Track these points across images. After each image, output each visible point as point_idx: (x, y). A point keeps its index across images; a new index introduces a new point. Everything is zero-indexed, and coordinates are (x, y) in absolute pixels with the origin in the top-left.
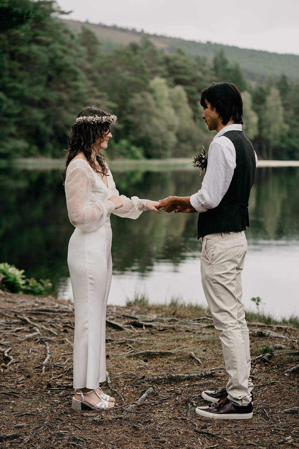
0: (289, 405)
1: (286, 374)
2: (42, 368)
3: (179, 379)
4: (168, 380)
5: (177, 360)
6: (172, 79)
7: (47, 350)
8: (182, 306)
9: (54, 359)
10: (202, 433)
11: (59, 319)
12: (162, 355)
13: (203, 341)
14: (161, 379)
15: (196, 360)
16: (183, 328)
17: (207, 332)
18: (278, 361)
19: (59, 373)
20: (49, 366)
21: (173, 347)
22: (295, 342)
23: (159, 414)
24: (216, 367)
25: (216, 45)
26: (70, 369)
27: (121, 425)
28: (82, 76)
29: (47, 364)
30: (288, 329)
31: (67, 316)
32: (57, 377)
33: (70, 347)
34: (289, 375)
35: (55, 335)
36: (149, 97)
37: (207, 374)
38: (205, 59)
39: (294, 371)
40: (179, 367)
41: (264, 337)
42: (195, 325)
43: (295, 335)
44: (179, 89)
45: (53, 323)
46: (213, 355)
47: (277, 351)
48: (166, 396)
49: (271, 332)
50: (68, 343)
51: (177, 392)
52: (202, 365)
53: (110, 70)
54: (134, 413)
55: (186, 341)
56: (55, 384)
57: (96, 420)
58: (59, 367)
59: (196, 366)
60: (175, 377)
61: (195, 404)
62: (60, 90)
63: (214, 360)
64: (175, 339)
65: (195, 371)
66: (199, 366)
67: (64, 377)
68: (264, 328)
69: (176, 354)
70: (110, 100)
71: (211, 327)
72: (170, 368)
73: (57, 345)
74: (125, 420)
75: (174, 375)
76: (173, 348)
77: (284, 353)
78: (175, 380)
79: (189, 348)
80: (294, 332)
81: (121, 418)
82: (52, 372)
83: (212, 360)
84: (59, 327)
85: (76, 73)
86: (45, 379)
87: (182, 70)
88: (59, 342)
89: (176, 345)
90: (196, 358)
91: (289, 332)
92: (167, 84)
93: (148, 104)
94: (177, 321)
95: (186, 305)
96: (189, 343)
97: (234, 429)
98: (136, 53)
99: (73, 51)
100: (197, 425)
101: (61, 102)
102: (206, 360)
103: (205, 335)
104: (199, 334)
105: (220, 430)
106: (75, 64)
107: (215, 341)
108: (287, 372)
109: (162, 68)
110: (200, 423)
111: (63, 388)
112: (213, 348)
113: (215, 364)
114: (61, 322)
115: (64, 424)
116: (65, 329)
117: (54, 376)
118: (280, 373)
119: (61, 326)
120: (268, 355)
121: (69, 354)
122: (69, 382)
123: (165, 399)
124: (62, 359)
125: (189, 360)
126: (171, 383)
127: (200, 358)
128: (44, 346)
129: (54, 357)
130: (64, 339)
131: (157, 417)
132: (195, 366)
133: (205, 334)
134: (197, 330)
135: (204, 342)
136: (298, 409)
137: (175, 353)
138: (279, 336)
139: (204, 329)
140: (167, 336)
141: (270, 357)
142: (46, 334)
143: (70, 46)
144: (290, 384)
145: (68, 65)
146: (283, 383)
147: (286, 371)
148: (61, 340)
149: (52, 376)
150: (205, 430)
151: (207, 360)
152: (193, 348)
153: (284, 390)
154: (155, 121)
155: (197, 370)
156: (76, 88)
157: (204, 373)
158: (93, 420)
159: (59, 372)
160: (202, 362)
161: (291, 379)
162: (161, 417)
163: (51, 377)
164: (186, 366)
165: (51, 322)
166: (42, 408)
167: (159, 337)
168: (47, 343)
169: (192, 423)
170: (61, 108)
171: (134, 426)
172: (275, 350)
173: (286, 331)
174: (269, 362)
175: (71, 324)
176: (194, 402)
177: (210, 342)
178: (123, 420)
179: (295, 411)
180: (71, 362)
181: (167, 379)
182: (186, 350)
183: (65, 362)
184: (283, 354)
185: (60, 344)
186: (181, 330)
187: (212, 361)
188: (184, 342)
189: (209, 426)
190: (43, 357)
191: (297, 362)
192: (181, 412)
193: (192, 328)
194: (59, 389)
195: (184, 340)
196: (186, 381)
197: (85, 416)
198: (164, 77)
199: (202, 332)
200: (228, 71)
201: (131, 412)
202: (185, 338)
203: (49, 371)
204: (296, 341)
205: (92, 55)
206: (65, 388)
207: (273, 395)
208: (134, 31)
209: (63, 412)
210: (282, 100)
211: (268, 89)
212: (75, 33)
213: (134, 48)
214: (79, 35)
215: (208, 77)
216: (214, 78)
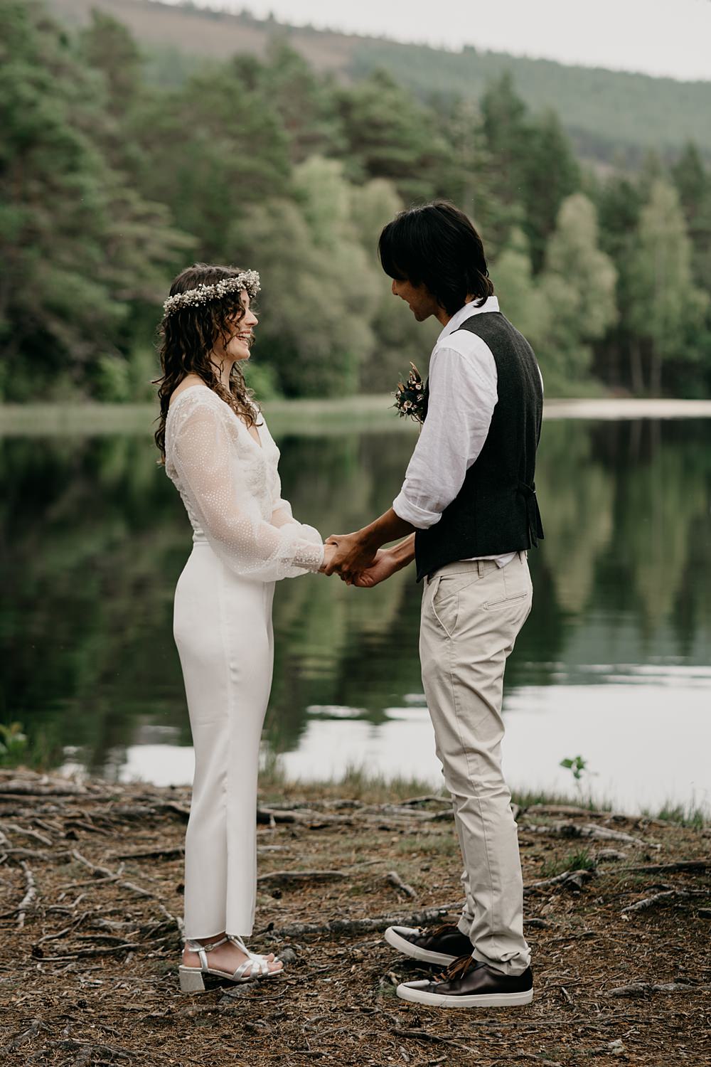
0: (624, 981)
1: (624, 917)
2: (17, 918)
3: (358, 930)
4: (331, 931)
5: (357, 891)
6: (359, 160)
7: (26, 879)
8: (375, 783)
9: (47, 898)
10: (411, 1036)
11: (53, 808)
12: (318, 881)
13: (422, 850)
14: (314, 931)
15: (402, 889)
16: (372, 823)
17: (434, 830)
18: (605, 886)
19: (60, 928)
20: (36, 911)
21: (345, 864)
22: (656, 848)
23: (307, 1000)
24: (452, 904)
25: (492, 57)
26: (87, 916)
27: (217, 1025)
28: (94, 156)
29: (28, 908)
30: (642, 821)
31: (74, 803)
32: (55, 936)
33: (85, 870)
34: (631, 918)
35: (44, 845)
36: (292, 215)
37: (429, 918)
38: (458, 100)
39: (644, 909)
40: (359, 907)
41: (579, 840)
42: (404, 815)
44: (381, 189)
45: (40, 818)
46: (446, 879)
47: (605, 865)
48: (325, 966)
49: (598, 827)
50: (79, 862)
51: (354, 955)
52: (417, 900)
53: (176, 138)
54: (247, 1000)
55: (379, 851)
56: (52, 950)
57: (157, 1016)
58: (58, 913)
59: (402, 902)
60: (348, 924)
61: (394, 980)
62: (26, 199)
63: (446, 889)
64: (352, 845)
65: (400, 913)
66: (408, 902)
67: (74, 935)
68: (580, 819)
69: (354, 878)
70: (177, 225)
71: (446, 820)
72: (336, 909)
73: (51, 867)
74: (227, 1014)
75: (346, 921)
76: (344, 867)
77: (621, 869)
78: (349, 931)
79: (387, 865)
80: (658, 829)
81: (215, 1012)
82: (42, 926)
83: (441, 889)
84: (54, 827)
86: (26, 941)
87: (388, 134)
88: (56, 862)
89: (353, 860)
90: (403, 886)
91: (644, 829)
92: (344, 176)
93: (289, 236)
94: (358, 807)
95: (388, 781)
96: (387, 854)
97: (487, 1028)
98: (251, 86)
99: (67, 85)
100: (397, 1021)
101: (30, 236)
102: (428, 889)
103: (429, 837)
104: (413, 836)
105: (454, 1031)
107: (454, 849)
108: (626, 912)
109: (330, 129)
110: (406, 1017)
111: (71, 957)
112: (447, 864)
113: (450, 898)
114: (61, 816)
115: (79, 1027)
116: (70, 830)
117: (47, 933)
118: (609, 914)
119: (60, 826)
120: (581, 873)
121: (82, 886)
122: (85, 945)
123: (323, 972)
124: (66, 898)
125: (385, 891)
126: (337, 940)
127: (413, 885)
128: (19, 871)
129: (44, 892)
130: (69, 853)
131: (303, 1007)
132: (400, 902)
133: (428, 835)
134: (409, 826)
135: (424, 851)
136: (644, 988)
137: (349, 876)
138: (618, 836)
139: (427, 824)
140: (332, 841)
141: (585, 879)
142: (22, 842)
143: (57, 69)
144: (633, 937)
145: (50, 126)
146: (615, 935)
147: (624, 910)
148: (62, 857)
149: (44, 933)
150: (418, 1029)
151: (431, 889)
152: (394, 863)
153: (616, 950)
154: (310, 285)
155: (405, 911)
156: (76, 193)
157: (422, 915)
158: (148, 1017)
159: (60, 923)
160: (418, 894)
161: (636, 927)
162: (311, 1008)
163: (40, 935)
164: (376, 903)
165: (32, 817)
166: (24, 998)
167: (310, 843)
168: (26, 863)
169: (388, 1017)
170: (31, 254)
171: (247, 1026)
172: (601, 862)
173: (636, 827)
174: (583, 889)
175: (83, 820)
176: (393, 974)
177: (441, 852)
178: (220, 1016)
179: (638, 992)
180: (88, 903)
181: (328, 930)
182: (379, 869)
183: (73, 903)
184: (620, 872)
185: (59, 864)
186: (366, 826)
187: (442, 891)
188: (376, 852)
189: (427, 1022)
190: (17, 894)
191: (652, 890)
192: (360, 996)
193: (395, 822)
194: (63, 960)
195: (375, 849)
196: (377, 934)
197: (128, 1010)
198: (334, 154)
199: (421, 829)
200: (527, 134)
201: (239, 999)
202: (376, 844)
203: (36, 924)
204: (659, 846)
205: (121, 94)
206: (76, 957)
207: (586, 960)
208: (245, 19)
209: (75, 1003)
210: (688, 219)
211: (646, 186)
212: (71, 29)
213: (246, 70)
214: (84, 34)
215: (467, 155)
216: (485, 157)
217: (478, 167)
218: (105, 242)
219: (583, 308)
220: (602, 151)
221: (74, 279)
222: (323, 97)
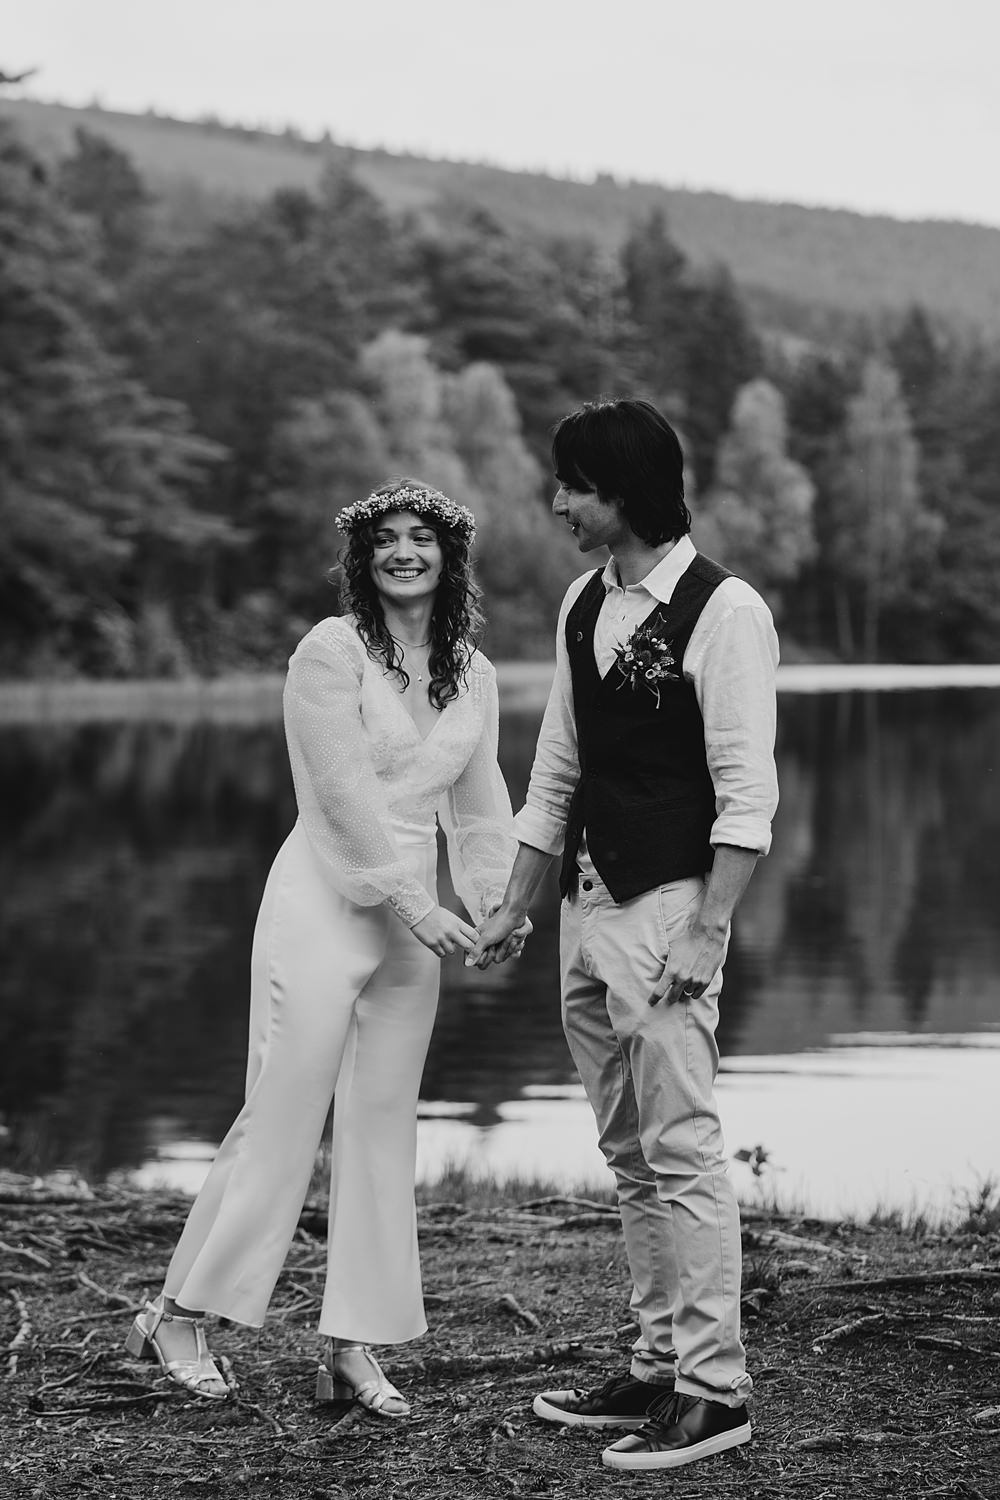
0: (816, 1431)
1: (817, 1349)
2: (7, 1361)
3: (461, 1370)
4: (427, 1373)
5: (460, 1321)
6: (453, 335)
7: (18, 1312)
8: (483, 1186)
9: (46, 1336)
11: (51, 1219)
13: (547, 1266)
14: (404, 1371)
15: (520, 1316)
16: (479, 1233)
17: (562, 1242)
18: (792, 1309)
19: (65, 1373)
20: (32, 1353)
21: (444, 1286)
22: (860, 1261)
23: (396, 1460)
24: (586, 1335)
25: (636, 188)
26: (101, 1357)
27: (278, 1493)
28: (84, 335)
29: (22, 1348)
30: (843, 1225)
31: (78, 1213)
32: (59, 1384)
33: (97, 1299)
34: (825, 1350)
35: (40, 1268)
36: (360, 413)
37: (557, 1352)
38: (589, 251)
39: (843, 1338)
40: (463, 1340)
41: (757, 1252)
42: (523, 1222)
43: (866, 1244)
44: (483, 376)
45: (33, 1232)
46: (580, 1303)
47: (791, 1282)
48: (419, 1416)
49: (783, 1234)
50: (87, 1289)
51: (457, 1403)
52: (540, 1331)
53: (197, 308)
54: (316, 1460)
55: (490, 1269)
56: (56, 1402)
57: (197, 1482)
58: (62, 1354)
59: (520, 1334)
60: (449, 1362)
61: (511, 1432)
63: (579, 1316)
64: (454, 1262)
65: (517, 1347)
66: (529, 1334)
67: (84, 1382)
68: (758, 1224)
69: (456, 1304)
70: (197, 431)
71: (579, 1228)
72: (433, 1343)
73: (51, 1296)
74: (290, 1478)
75: (446, 1359)
76: (442, 1289)
77: (812, 1287)
78: (451, 1371)
79: (500, 1286)
80: (864, 1236)
81: (274, 1476)
82: (41, 1371)
83: (573, 1315)
84: (53, 1244)
85: (55, 326)
86: (21, 1391)
87: (493, 299)
88: (57, 1289)
89: (454, 1281)
90: (521, 1312)
91: (844, 1237)
92: (431, 356)
94: (461, 1213)
95: (501, 1184)
96: (500, 1273)
98: (300, 234)
99: (43, 236)
100: (515, 1483)
102: (555, 1316)
103: (556, 1250)
104: (534, 1248)
105: (590, 1495)
106: (51, 289)
107: (590, 1265)
108: (819, 1343)
109: (409, 293)
110: (527, 1479)
111: (81, 1411)
112: (581, 1284)
113: (584, 1328)
114: (61, 1229)
116: (75, 1248)
117: (48, 1381)
118: (797, 1345)
119: (61, 1243)
120: (759, 1293)
121: (93, 1320)
122: (99, 1395)
123: (417, 1424)
124: (72, 1335)
125: (499, 1320)
126: (435, 1383)
127: (535, 1311)
128: (8, 1302)
129: (43, 1329)
130: (74, 1277)
131: (391, 1468)
132: (518, 1334)
133: (554, 1247)
134: (529, 1236)
135: (549, 1268)
136: (844, 1439)
137: (450, 1302)
138: (810, 1245)
139: (553, 1233)
140: (427, 1258)
141: (764, 1299)
142: (11, 1264)
143: (30, 213)
144: (828, 1375)
145: (21, 293)
146: (804, 1372)
147: (817, 1339)
148: (64, 1282)
149: (44, 1380)
150: (543, 1493)
151: (559, 1316)
152: (510, 1284)
153: (805, 1391)
155: (524, 1344)
157: (546, 1349)
158: (185, 1483)
159: (66, 1368)
160: (542, 1323)
161: (832, 1362)
162: (402, 1470)
163: (39, 1383)
164: (486, 1336)
165: (23, 1231)
166: (21, 1462)
168: (17, 1291)
169: (503, 1479)
171: (317, 1493)
172: (785, 1278)
173: (834, 1234)
174: (762, 1313)
175: (93, 1234)
176: (510, 1425)
177: (572, 1269)
178: (281, 1481)
179: (834, 1444)
180: (101, 1341)
181: (422, 1371)
182: (490, 1291)
183: (81, 1341)
184: (810, 1290)
185: (60, 1293)
186: (471, 1236)
187: (574, 1319)
188: (485, 1271)
189: (555, 1485)
190: (7, 1331)
191: (854, 1313)
192: (467, 1454)
193: (511, 1232)
194: (71, 1414)
195: (484, 1266)
196: (488, 1374)
197: (159, 1476)
198: (416, 328)
199: (546, 1240)
200: (688, 296)
201: (306, 1459)
202: (485, 1260)
203: (33, 1369)
204: (864, 1258)
205: (120, 250)
206: (88, 1410)
208: (290, 140)
209: (87, 1468)
210: (913, 413)
211: (854, 367)
212: (47, 157)
213: (293, 210)
214: (67, 165)
215: (604, 326)
216: (628, 329)
217: (618, 344)
218: (99, 454)
219: (769, 539)
220: (792, 318)
221: (56, 507)
222: (401, 247)
